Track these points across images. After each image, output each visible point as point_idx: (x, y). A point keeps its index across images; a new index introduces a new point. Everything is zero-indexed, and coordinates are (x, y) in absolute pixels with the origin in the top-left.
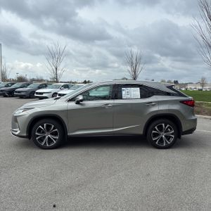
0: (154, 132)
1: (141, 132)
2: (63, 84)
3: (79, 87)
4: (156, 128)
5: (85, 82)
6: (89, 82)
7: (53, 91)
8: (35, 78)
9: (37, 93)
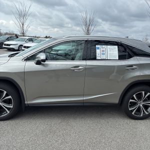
0: (131, 100)
1: (116, 101)
2: (28, 38)
3: (41, 41)
4: (134, 96)
5: (46, 37)
6: (49, 37)
7: (19, 43)
8: (8, 32)
9: (5, 45)
